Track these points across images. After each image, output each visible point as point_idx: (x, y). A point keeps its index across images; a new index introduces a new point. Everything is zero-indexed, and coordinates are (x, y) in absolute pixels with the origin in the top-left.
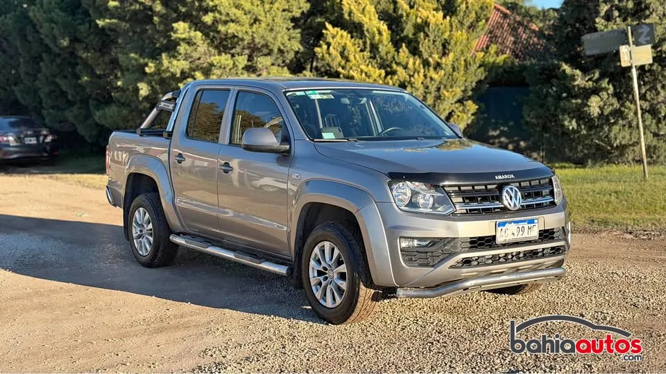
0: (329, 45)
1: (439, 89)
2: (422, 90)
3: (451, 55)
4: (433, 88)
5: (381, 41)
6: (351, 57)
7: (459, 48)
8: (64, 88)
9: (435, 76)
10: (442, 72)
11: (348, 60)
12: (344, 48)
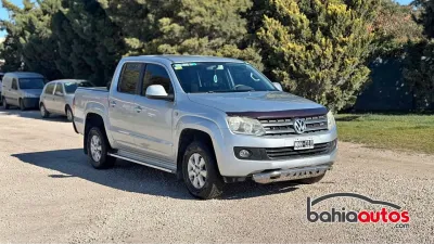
0: (266, 30)
1: (343, 59)
2: (331, 59)
3: (352, 36)
4: (339, 58)
5: (302, 27)
6: (282, 38)
7: (357, 30)
8: (88, 63)
9: (341, 50)
10: (346, 47)
11: (279, 40)
12: (277, 32)
